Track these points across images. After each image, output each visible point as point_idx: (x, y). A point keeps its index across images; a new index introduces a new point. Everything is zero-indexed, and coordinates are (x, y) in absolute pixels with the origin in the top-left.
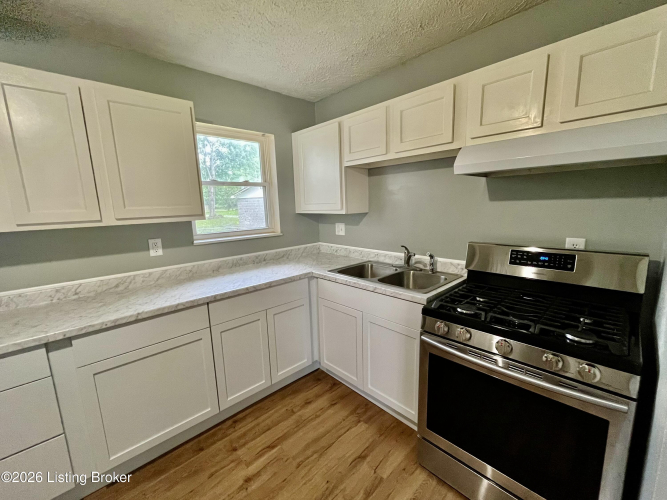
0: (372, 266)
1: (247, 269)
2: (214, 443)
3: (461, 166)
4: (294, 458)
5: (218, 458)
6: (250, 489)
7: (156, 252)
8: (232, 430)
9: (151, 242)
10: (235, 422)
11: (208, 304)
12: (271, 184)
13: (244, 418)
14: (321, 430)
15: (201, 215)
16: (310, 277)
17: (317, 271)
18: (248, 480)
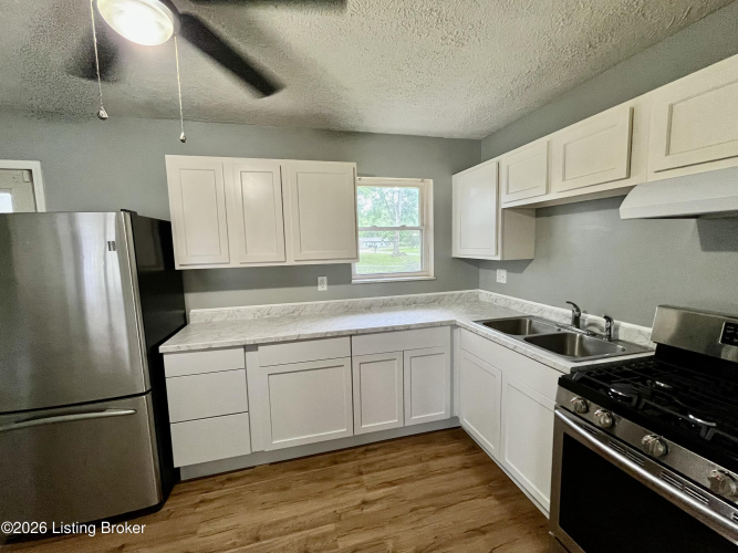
0: (531, 322)
1: (395, 310)
2: (345, 462)
3: (628, 209)
4: (410, 502)
5: (346, 475)
6: (365, 511)
7: (323, 287)
8: (362, 456)
9: (320, 279)
10: (366, 450)
11: (351, 336)
12: (427, 227)
13: (376, 450)
14: (445, 488)
15: (357, 258)
16: (454, 326)
17: (460, 320)
18: (365, 503)
